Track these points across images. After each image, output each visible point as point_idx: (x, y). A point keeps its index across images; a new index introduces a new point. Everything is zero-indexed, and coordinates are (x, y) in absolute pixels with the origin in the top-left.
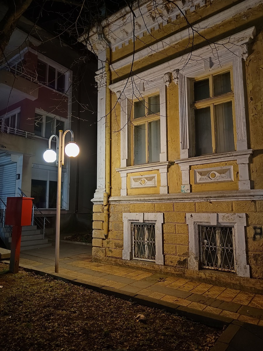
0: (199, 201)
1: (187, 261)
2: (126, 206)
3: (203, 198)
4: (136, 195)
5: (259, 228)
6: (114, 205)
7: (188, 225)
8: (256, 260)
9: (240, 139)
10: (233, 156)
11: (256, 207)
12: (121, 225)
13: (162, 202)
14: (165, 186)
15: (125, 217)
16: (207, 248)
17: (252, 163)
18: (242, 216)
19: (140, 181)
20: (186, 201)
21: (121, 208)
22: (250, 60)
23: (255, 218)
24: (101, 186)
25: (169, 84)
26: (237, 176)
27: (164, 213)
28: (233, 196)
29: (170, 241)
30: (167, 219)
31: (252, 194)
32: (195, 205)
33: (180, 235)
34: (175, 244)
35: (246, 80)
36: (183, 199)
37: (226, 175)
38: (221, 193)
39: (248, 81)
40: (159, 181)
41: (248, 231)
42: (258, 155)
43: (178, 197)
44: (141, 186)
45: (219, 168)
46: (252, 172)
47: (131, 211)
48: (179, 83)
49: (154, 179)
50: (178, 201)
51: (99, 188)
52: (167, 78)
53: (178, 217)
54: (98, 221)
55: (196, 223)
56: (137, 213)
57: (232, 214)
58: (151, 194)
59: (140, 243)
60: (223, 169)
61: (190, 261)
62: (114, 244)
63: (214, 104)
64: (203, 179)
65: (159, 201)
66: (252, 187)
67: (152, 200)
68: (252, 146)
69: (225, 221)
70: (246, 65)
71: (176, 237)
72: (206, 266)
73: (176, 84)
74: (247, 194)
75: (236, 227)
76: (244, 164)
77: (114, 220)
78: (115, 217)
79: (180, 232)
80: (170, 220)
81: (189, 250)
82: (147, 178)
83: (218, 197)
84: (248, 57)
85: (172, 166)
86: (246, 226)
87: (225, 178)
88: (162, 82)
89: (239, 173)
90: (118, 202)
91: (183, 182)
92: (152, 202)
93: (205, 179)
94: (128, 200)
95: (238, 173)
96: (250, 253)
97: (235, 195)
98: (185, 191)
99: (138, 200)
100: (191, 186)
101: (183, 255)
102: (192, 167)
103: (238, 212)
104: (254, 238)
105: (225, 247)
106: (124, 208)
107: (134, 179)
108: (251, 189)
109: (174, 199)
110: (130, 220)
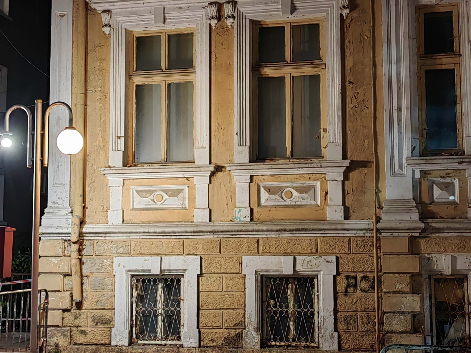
0: (265, 236)
1: (241, 336)
2: (121, 244)
3: (271, 231)
4: (144, 222)
5: (352, 277)
6: (92, 242)
7: (245, 275)
8: (347, 324)
9: (333, 140)
10: (322, 167)
11: (350, 247)
12: (108, 281)
13: (198, 237)
14: (204, 209)
15: (119, 265)
16: (275, 312)
17: (348, 180)
18: (330, 260)
19: (151, 197)
20: (243, 236)
21: (109, 247)
22: (352, 20)
23: (348, 263)
24: (60, 201)
25: (216, 24)
26: (325, 199)
27: (202, 256)
28: (320, 230)
29: (212, 304)
30: (207, 266)
31: (346, 227)
32: (258, 242)
33: (229, 293)
34: (220, 309)
35: (344, 49)
36: (238, 231)
37: (308, 195)
38: (300, 224)
39: (347, 52)
40: (192, 199)
41: (338, 283)
42: (355, 169)
43: (230, 228)
44: (153, 206)
45: (297, 184)
46: (348, 194)
47: (132, 253)
48: (236, 27)
49: (181, 194)
50: (229, 236)
51: (53, 205)
52: (213, 11)
53: (228, 264)
54: (51, 273)
55: (258, 272)
56: (147, 258)
57: (317, 256)
58: (175, 222)
59: (149, 312)
60: (304, 185)
61: (247, 335)
62: (90, 319)
63: (292, 75)
64: (272, 199)
65: (193, 234)
66: (347, 217)
67: (178, 232)
68: (349, 154)
69: (305, 268)
70: (345, 27)
71: (222, 297)
72: (272, 342)
73: (230, 27)
74: (339, 227)
75: (321, 277)
76: (336, 181)
77: (92, 271)
78: (94, 266)
79: (230, 289)
80: (213, 269)
81: (246, 317)
82: (166, 192)
83: (296, 230)
84: (348, 14)
85: (219, 173)
86: (335, 274)
87: (306, 199)
88: (202, 15)
89: (328, 195)
90: (104, 235)
91: (237, 203)
92: (178, 237)
93: (275, 200)
94: (126, 233)
95: (327, 193)
96: (339, 314)
97: (322, 227)
98: (242, 219)
99: (148, 233)
100: (252, 210)
101: (234, 326)
102: (255, 178)
103: (325, 253)
104: (346, 292)
105: (302, 309)
106: (117, 248)
107: (137, 191)
108: (345, 219)
109: (222, 232)
110: (130, 271)
